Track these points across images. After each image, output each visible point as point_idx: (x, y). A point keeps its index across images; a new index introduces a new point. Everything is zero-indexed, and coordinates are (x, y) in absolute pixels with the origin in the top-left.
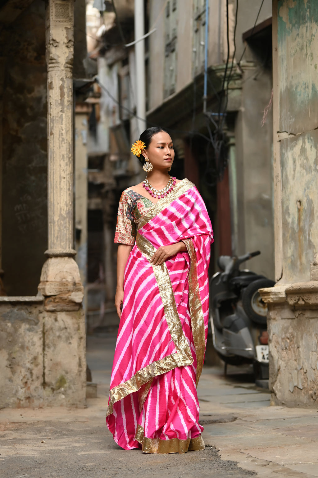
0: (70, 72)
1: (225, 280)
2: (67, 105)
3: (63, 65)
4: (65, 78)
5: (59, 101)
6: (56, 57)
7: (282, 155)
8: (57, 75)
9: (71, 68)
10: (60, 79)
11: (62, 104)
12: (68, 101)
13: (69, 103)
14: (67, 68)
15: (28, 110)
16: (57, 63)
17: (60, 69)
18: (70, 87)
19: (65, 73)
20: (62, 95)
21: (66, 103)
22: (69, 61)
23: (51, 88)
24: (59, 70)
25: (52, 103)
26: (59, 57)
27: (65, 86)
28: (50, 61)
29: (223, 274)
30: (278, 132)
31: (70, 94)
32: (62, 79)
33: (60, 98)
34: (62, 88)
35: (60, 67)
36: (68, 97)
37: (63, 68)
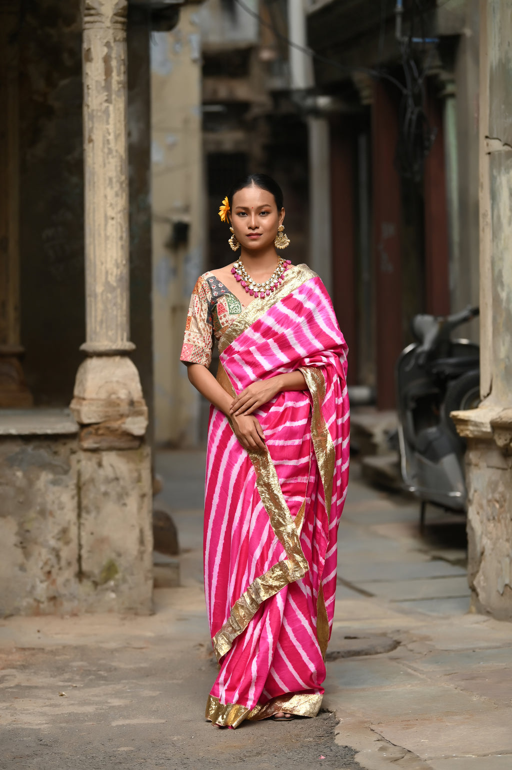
0: (123, 29)
1: (421, 361)
2: (117, 89)
3: (109, 20)
4: (112, 41)
5: (103, 84)
6: (95, 5)
7: (493, 179)
8: (98, 37)
9: (123, 23)
10: (104, 44)
11: (108, 87)
12: (119, 83)
13: (120, 86)
14: (116, 24)
15: (65, 56)
16: (98, 14)
17: (103, 25)
18: (123, 57)
19: (113, 34)
20: (108, 72)
21: (115, 86)
22: (120, 11)
23: (89, 60)
24: (101, 28)
25: (90, 87)
26: (102, 5)
27: (114, 55)
28: (86, 12)
29: (420, 350)
30: (487, 137)
31: (123, 68)
32: (108, 44)
33: (104, 77)
34: (107, 60)
35: (103, 22)
36: (118, 75)
37: (108, 23)
